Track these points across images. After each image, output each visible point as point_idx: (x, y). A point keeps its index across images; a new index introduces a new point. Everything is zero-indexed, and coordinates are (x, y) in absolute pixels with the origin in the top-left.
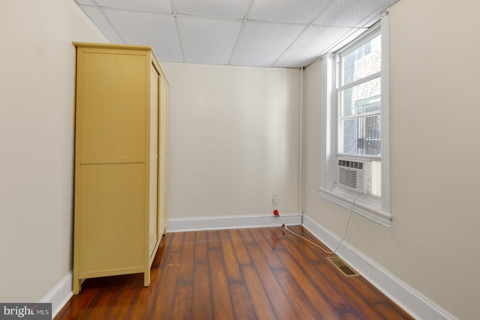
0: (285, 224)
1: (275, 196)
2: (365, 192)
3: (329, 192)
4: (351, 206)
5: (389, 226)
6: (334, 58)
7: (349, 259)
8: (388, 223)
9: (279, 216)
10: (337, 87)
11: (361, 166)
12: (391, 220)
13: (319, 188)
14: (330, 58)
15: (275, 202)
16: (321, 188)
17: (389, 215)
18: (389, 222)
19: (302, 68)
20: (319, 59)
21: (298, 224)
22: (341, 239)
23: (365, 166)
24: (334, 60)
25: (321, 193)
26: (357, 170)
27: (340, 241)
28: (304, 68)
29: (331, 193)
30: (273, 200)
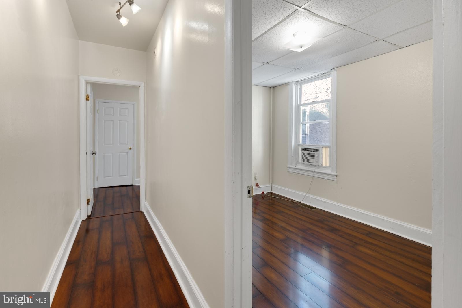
0: (264, 191)
1: (256, 174)
2: (320, 165)
3: (294, 167)
4: (312, 173)
5: (336, 179)
6: (297, 85)
7: (311, 203)
8: (334, 178)
9: (259, 187)
10: (299, 104)
11: (317, 150)
12: (337, 176)
13: (287, 166)
14: (294, 85)
15: (256, 178)
16: (288, 166)
17: (336, 174)
18: (336, 178)
19: (272, 88)
20: (287, 84)
21: (269, 192)
22: (306, 194)
23: (320, 151)
24: (296, 86)
25: (288, 169)
26: (315, 153)
27: (305, 195)
28: (273, 87)
29: (296, 167)
30: (255, 176)
